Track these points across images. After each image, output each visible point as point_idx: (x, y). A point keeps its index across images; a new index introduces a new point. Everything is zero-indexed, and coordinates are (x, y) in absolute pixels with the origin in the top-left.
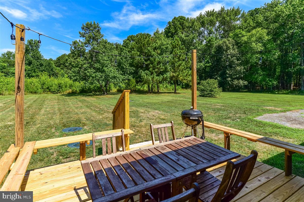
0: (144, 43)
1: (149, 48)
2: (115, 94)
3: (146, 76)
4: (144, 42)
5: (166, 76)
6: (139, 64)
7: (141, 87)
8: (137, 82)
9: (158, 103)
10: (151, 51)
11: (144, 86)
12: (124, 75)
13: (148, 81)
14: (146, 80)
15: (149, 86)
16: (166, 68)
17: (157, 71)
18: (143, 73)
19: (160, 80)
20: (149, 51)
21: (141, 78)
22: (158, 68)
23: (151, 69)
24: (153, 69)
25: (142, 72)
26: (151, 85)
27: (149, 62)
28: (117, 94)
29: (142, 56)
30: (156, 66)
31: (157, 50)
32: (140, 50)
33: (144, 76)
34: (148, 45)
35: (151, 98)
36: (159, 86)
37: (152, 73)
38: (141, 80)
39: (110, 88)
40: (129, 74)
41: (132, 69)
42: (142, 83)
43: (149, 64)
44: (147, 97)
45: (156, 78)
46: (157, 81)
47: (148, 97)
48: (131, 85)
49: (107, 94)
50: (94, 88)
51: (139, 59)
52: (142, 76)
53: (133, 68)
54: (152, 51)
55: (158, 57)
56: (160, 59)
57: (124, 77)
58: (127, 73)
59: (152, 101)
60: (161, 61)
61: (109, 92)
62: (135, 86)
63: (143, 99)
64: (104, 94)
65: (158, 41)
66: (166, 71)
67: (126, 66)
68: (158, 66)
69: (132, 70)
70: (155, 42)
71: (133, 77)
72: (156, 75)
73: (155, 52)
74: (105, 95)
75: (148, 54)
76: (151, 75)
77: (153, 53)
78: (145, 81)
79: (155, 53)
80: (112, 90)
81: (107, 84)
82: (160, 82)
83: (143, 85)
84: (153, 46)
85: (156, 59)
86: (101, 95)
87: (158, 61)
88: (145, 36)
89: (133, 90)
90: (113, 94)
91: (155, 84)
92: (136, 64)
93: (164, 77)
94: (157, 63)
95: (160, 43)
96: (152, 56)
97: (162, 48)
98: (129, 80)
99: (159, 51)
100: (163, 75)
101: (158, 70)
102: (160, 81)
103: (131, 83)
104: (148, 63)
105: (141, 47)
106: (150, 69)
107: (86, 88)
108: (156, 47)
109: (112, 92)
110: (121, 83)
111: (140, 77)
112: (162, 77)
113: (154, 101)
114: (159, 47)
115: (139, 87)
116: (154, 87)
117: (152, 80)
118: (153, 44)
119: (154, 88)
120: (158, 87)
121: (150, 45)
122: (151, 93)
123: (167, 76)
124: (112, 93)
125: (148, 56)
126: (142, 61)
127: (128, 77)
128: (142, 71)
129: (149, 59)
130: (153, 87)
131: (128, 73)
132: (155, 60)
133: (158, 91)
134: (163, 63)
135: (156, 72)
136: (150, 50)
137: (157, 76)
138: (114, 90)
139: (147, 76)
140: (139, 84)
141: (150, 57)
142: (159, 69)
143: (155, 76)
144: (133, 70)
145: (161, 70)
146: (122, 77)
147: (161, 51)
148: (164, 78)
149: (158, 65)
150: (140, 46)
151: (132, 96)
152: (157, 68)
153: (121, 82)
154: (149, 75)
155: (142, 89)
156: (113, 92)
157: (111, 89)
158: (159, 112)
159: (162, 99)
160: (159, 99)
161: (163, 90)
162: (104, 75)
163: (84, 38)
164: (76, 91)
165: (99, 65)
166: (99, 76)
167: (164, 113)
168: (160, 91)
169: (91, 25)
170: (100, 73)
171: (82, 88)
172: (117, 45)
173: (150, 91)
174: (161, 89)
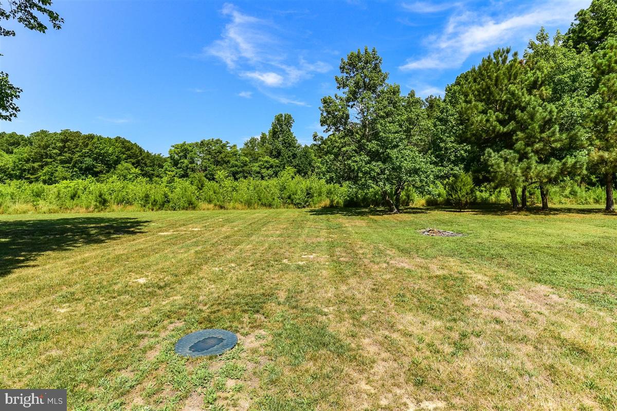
0: (497, 77)
1: (512, 88)
2: (420, 213)
3: (505, 164)
4: (496, 72)
5: (574, 160)
6: (484, 135)
7: (491, 195)
8: (478, 182)
9: (547, 251)
10: (520, 94)
11: (500, 191)
12: (442, 166)
13: (511, 177)
14: (503, 175)
15: (513, 193)
16: (573, 139)
17: (542, 149)
18: (494, 158)
19: (551, 172)
20: (513, 94)
21: (489, 172)
22: (543, 141)
23: (519, 145)
24: (527, 145)
25: (491, 153)
26: (519, 191)
27: (512, 125)
28: (422, 212)
29: (490, 111)
30: (538, 135)
31: (538, 89)
32: (484, 97)
33: (499, 164)
34: (509, 80)
35: (522, 228)
36: (547, 191)
37: (523, 156)
38: (487, 175)
39: (408, 196)
40: (455, 163)
41: (464, 150)
42: (493, 184)
43: (514, 132)
44: (505, 225)
45: (537, 168)
46: (541, 177)
47: (511, 225)
48: (461, 189)
49: (399, 211)
50: (375, 197)
51: (481, 121)
52: (492, 166)
53: (465, 146)
54: (523, 95)
55: (545, 109)
56: (551, 112)
57: (440, 170)
58: (449, 160)
59: (521, 239)
60: (556, 119)
61: (406, 205)
62: (472, 191)
63: (492, 231)
64: (391, 210)
65: (542, 63)
66: (572, 146)
67: (449, 142)
68: (544, 135)
69: (462, 152)
70: (531, 69)
71: (466, 170)
72: (537, 162)
73: (535, 96)
74: (395, 213)
75: (511, 103)
76: (520, 160)
77: (527, 98)
78: (499, 177)
79: (533, 98)
80: (413, 202)
81: (399, 188)
82: (553, 181)
83: (498, 190)
84: (526, 81)
85: (538, 114)
86: (384, 212)
87: (544, 118)
88: (501, 56)
89: (467, 202)
90: (415, 211)
91: (534, 185)
92: (473, 135)
93: (564, 164)
94: (540, 126)
95: (552, 68)
96: (523, 109)
97: (559, 80)
98: (455, 176)
99: (546, 90)
100: (563, 158)
101: (544, 145)
102: (553, 176)
103: (458, 184)
104: (511, 128)
105: (489, 88)
106: (515, 146)
107: (357, 197)
108: (535, 82)
109: (414, 206)
110: (431, 186)
111: (485, 167)
112: (560, 164)
113: (531, 240)
114: (549, 79)
115: (482, 194)
116: (531, 194)
117: (523, 176)
118: (526, 73)
119: (530, 198)
120: (544, 195)
121: (515, 78)
122: (519, 210)
123: (576, 163)
124: (414, 208)
125: (510, 109)
126: (492, 126)
127: (452, 169)
128: (491, 151)
129: (513, 117)
130: (527, 194)
131: (452, 158)
132: (532, 117)
133: (545, 205)
134: (561, 125)
135: (537, 152)
136: (517, 92)
137: (541, 161)
138: (419, 201)
139: (508, 163)
140: (485, 187)
141: (518, 112)
142: (547, 142)
143: (534, 162)
144: (466, 151)
145: (553, 145)
146: (436, 169)
147: (555, 91)
148: (568, 168)
149: (542, 131)
150: (487, 85)
151: (461, 219)
152: (541, 140)
153: (434, 183)
154: (512, 163)
155: (493, 198)
156: (416, 207)
157: (411, 198)
158: (555, 298)
159: (559, 232)
160: (549, 231)
161: (560, 202)
162: (388, 165)
163: (347, 89)
164: (338, 202)
165: (377, 145)
166: (378, 170)
167: (578, 305)
168: (550, 205)
169: (358, 57)
170: (379, 163)
171: (348, 196)
172: (432, 101)
173: (519, 206)
174: (556, 199)
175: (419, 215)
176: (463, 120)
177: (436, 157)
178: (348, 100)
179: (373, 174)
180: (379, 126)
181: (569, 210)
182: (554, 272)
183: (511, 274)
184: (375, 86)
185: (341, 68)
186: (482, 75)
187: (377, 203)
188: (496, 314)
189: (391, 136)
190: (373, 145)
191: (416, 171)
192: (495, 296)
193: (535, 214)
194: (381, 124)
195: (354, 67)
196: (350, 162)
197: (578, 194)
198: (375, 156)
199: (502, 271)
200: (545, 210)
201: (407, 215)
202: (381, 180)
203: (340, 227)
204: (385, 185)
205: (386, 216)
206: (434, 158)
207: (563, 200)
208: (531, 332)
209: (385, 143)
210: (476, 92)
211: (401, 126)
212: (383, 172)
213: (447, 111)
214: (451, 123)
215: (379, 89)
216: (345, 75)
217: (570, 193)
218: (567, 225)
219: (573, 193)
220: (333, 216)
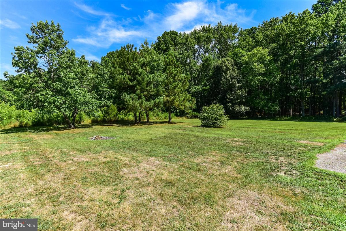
0: (128, 57)
1: (135, 64)
2: (87, 127)
3: (132, 101)
4: (128, 55)
5: (158, 101)
6: (122, 86)
7: (125, 116)
8: (119, 110)
9: (151, 141)
10: (138, 68)
11: (129, 115)
12: (101, 100)
13: (135, 107)
14: (131, 106)
15: (135, 115)
16: (158, 91)
17: (147, 95)
18: (127, 97)
19: (151, 105)
20: (135, 67)
22: (147, 91)
23: (138, 92)
24: (141, 92)
25: (126, 95)
26: (138, 114)
27: (135, 82)
28: (90, 127)
29: (125, 74)
30: (145, 88)
31: (145, 67)
32: (122, 66)
33: (130, 100)
34: (133, 60)
35: (140, 132)
36: (149, 114)
37: (140, 98)
38: (124, 106)
39: (80, 118)
40: (108, 99)
41: (113, 92)
42: (127, 111)
43: (135, 85)
44: (133, 131)
45: (146, 103)
46: (147, 107)
47: (135, 131)
48: (111, 113)
49: (75, 127)
50: (57, 119)
51: (121, 78)
52: (126, 101)
53: (113, 90)
54: (139, 68)
55: (148, 76)
56: (150, 78)
57: (100, 103)
58: (105, 97)
59: (141, 137)
60: (152, 81)
61: (79, 123)
62: (117, 114)
63: (128, 135)
64: (70, 127)
65: (146, 55)
66: (158, 94)
67: (104, 87)
68: (148, 88)
69: (112, 94)
70: (143, 57)
71: (114, 103)
72: (145, 101)
73: (144, 70)
74: (72, 129)
75: (134, 71)
76: (139, 99)
77: (140, 70)
78: (130, 107)
79: (143, 71)
80: (84, 121)
81: (75, 113)
82: (151, 109)
83: (128, 114)
84: (140, 62)
85: (145, 79)
86: (65, 128)
87: (148, 81)
88: (130, 48)
89: (114, 120)
90: (85, 126)
91: (144, 111)
92: (117, 85)
93: (155, 102)
94: (146, 84)
96: (140, 75)
97: (153, 65)
98: (107, 106)
99: (148, 68)
100: (155, 99)
101: (148, 93)
102: (151, 107)
103: (110, 110)
104: (134, 83)
105: (124, 62)
106: (136, 92)
107: (43, 119)
108: (144, 63)
109: (84, 123)
110: (95, 111)
111: (123, 102)
112: (154, 102)
113: (144, 137)
114: (149, 64)
115: (121, 116)
116: (142, 116)
117: (140, 107)
118: (140, 58)
119: (142, 117)
120: (147, 116)
121: (136, 60)
122: (138, 123)
123: (159, 101)
124: (84, 125)
125: (134, 74)
126: (126, 81)
127: (107, 103)
128: (126, 94)
129: (135, 79)
130: (141, 116)
131: (107, 96)
132: (143, 79)
133: (148, 120)
134: (154, 84)
135: (145, 96)
136: (137, 67)
137: (146, 100)
138: (87, 120)
139: (134, 100)
140: (123, 112)
141: (137, 76)
143: (144, 100)
144: (114, 93)
145: (151, 93)
146: (98, 102)
147: (151, 69)
148: (156, 104)
149: (147, 87)
150: (123, 61)
151: (112, 129)
152: (147, 90)
153: (96, 110)
155: (126, 118)
156: (85, 124)
157: (82, 119)
158: (157, 162)
159: (154, 132)
160: (151, 132)
161: (153, 119)
162: (68, 99)
163: (36, 45)
164: (27, 123)
165: (61, 85)
166: (61, 101)
167: (166, 163)
168: (150, 121)
169: (46, 25)
170: (62, 97)
171: (36, 119)
172: (94, 63)
173: (137, 121)
174: (151, 118)
175: (88, 129)
176: (112, 77)
177: (98, 95)
178: (38, 53)
179: (56, 103)
180: (62, 73)
181: (157, 123)
182: (155, 150)
183: (139, 155)
184: (59, 47)
185: (31, 29)
186: (121, 55)
187: (58, 123)
188: (136, 175)
189: (71, 81)
190: (57, 85)
191: (86, 103)
192: (134, 167)
193: (144, 125)
194: (63, 72)
195: (43, 31)
196: (39, 95)
197: (159, 115)
198: (58, 92)
199: (135, 154)
200: (148, 123)
201: (80, 129)
202: (63, 108)
203: (31, 141)
204: (65, 111)
205: (66, 131)
206: (96, 96)
207: (154, 118)
208: (151, 180)
209: (66, 85)
210: (118, 63)
211: (76, 75)
212: (64, 102)
213: (104, 71)
214: (106, 77)
215: (61, 50)
216: (35, 35)
217: (156, 115)
218: (157, 129)
219: (158, 115)
220: (23, 133)
